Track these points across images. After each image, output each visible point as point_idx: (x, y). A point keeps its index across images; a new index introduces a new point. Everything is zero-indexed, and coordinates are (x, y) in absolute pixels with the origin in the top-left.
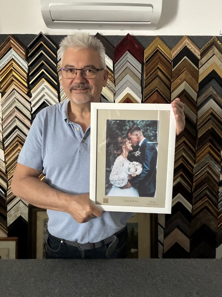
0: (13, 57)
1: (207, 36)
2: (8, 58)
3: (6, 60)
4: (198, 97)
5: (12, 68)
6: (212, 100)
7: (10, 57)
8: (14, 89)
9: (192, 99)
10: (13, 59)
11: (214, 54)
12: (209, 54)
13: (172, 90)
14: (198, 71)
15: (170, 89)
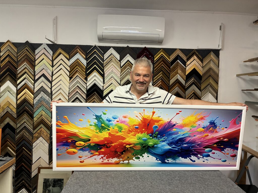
0: (78, 58)
1: (190, 49)
2: (75, 59)
3: (74, 59)
4: (186, 83)
5: (77, 64)
6: (194, 85)
7: (77, 58)
8: (77, 76)
9: (182, 84)
10: (78, 59)
11: (194, 60)
12: (192, 59)
13: (170, 79)
14: (186, 69)
15: (169, 78)
